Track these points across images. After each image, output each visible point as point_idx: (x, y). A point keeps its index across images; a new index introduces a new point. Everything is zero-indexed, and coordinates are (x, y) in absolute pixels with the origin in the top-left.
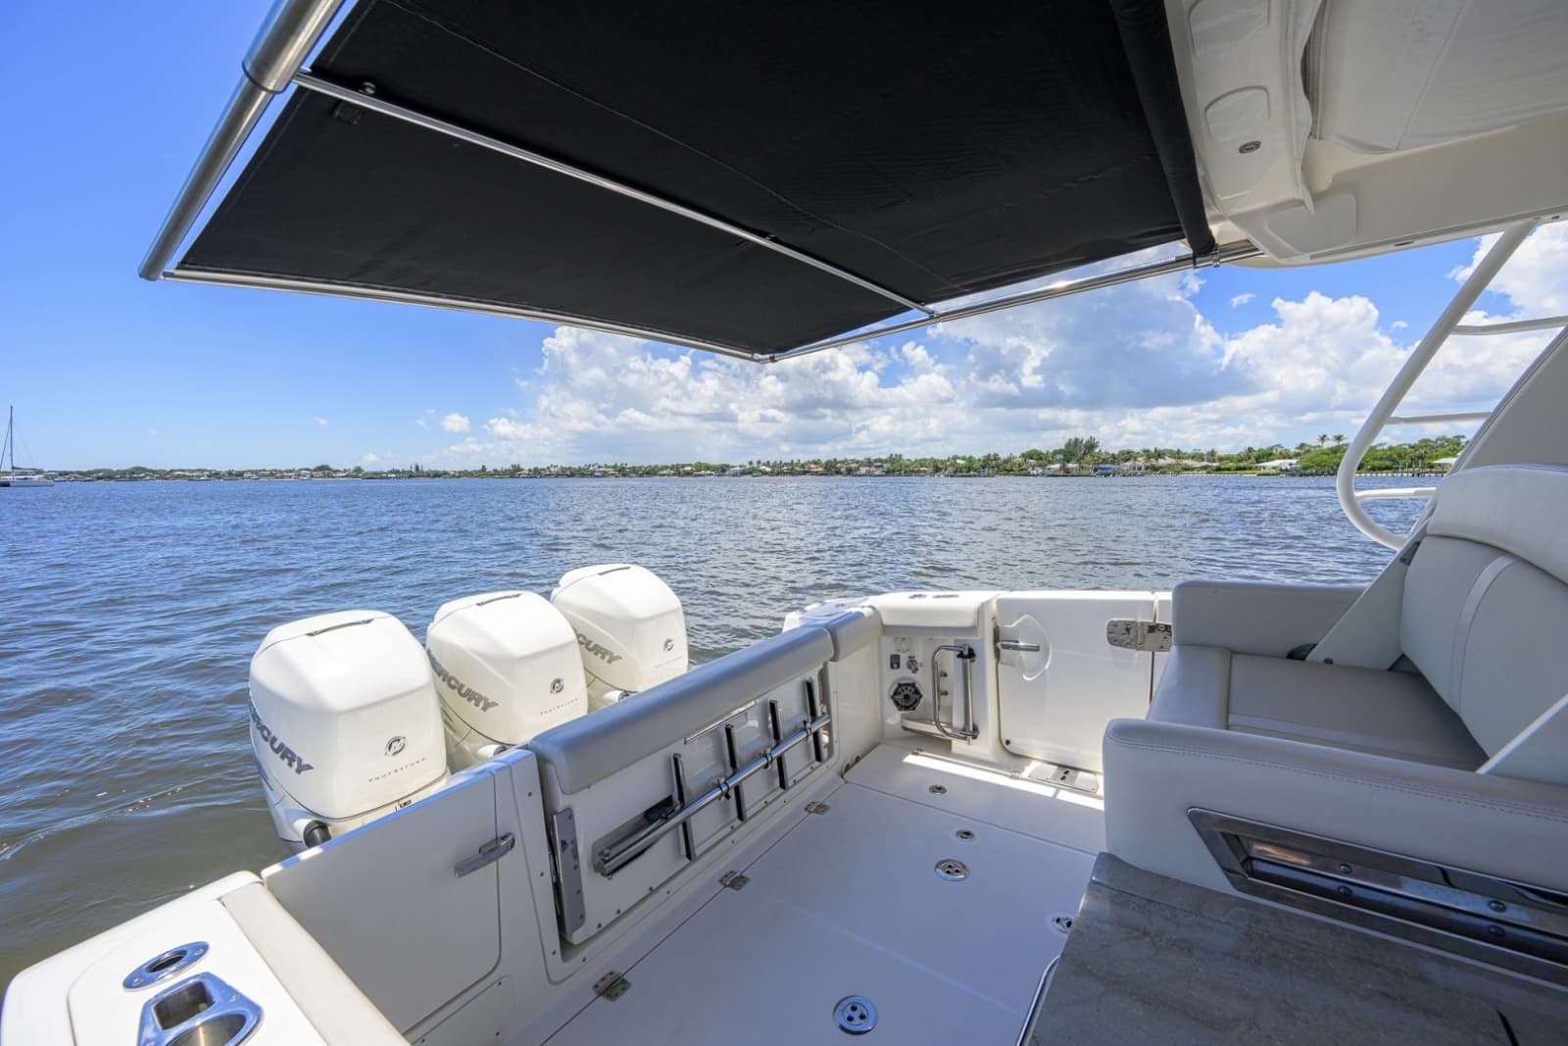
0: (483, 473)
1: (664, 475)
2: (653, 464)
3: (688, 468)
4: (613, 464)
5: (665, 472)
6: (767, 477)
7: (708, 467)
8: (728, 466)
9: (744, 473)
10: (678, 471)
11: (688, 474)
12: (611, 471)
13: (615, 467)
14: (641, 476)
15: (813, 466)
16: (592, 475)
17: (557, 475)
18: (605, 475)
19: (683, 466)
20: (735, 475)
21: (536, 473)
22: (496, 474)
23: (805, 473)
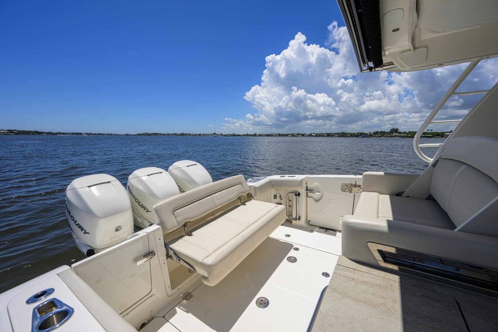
0: (247, 135)
1: (289, 136)
2: (287, 133)
3: (295, 135)
4: (277, 133)
5: (290, 135)
6: (314, 137)
7: (300, 134)
8: (306, 134)
9: (308, 136)
10: (293, 135)
11: (295, 136)
12: (277, 135)
13: (278, 134)
14: (284, 136)
15: (325, 134)
16: (273, 136)
17: (265, 136)
18: (275, 136)
19: (294, 134)
20: (306, 136)
21: (260, 135)
22: (251, 135)
23: (323, 136)
